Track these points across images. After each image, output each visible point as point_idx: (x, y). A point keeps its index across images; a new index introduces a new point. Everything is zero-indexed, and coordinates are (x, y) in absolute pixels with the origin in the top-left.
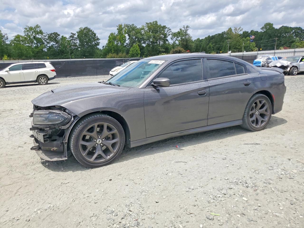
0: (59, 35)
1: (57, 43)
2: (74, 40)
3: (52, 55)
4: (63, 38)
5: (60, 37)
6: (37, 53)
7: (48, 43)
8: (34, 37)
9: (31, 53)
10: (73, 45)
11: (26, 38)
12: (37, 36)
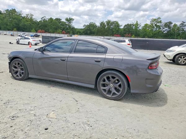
0: (172, 23)
1: (169, 29)
2: (183, 26)
3: (164, 36)
4: (175, 25)
5: (173, 24)
6: (155, 34)
7: (163, 28)
8: (156, 25)
9: (151, 34)
10: (181, 30)
11: (150, 26)
12: (158, 24)
